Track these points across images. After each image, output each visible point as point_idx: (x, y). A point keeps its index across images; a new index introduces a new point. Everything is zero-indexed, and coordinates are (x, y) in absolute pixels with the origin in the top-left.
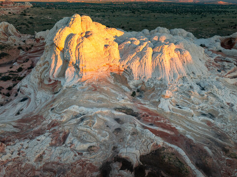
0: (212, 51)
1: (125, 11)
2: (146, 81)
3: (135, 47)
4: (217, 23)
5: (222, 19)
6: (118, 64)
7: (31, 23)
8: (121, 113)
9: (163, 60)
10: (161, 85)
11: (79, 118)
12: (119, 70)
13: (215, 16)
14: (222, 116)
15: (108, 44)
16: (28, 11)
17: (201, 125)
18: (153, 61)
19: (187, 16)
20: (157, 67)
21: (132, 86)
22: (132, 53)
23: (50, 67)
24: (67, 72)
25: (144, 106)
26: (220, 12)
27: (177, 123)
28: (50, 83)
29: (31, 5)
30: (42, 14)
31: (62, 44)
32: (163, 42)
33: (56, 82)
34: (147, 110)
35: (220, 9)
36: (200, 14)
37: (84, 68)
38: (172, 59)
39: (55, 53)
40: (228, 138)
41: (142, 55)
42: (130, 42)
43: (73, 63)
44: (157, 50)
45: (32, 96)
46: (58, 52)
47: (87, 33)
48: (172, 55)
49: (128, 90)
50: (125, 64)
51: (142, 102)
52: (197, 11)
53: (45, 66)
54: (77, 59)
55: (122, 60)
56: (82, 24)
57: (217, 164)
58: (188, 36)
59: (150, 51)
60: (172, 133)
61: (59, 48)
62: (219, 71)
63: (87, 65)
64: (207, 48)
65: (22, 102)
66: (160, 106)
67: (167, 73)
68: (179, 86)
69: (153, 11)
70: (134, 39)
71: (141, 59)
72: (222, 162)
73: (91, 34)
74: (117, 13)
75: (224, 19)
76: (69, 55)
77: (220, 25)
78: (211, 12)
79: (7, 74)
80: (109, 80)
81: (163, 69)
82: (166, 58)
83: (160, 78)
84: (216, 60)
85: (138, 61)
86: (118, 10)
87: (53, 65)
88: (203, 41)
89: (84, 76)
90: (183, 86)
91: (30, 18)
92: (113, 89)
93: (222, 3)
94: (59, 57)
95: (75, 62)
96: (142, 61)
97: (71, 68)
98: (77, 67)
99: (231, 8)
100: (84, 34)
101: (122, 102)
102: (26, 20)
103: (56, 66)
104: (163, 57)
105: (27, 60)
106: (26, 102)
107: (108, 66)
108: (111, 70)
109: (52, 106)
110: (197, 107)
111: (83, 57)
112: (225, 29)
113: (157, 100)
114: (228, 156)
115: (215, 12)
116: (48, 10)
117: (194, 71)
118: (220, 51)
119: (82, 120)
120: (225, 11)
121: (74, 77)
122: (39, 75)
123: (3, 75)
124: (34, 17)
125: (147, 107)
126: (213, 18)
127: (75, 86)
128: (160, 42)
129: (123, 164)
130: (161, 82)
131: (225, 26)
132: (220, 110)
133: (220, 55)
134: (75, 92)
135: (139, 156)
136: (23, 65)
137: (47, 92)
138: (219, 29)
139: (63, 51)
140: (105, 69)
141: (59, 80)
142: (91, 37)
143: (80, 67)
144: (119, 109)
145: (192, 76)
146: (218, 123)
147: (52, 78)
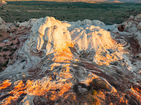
0: (114, 33)
1: (64, 7)
2: (85, 50)
3: (78, 33)
4: (115, 14)
5: (118, 12)
6: (71, 42)
7: (8, 15)
8: (76, 65)
9: (92, 40)
10: (92, 52)
11: (58, 69)
12: (72, 45)
13: (114, 10)
14: (120, 64)
15: (64, 32)
16: (4, 6)
17: (111, 69)
18: (87, 40)
19: (99, 10)
20: (90, 43)
21: (78, 53)
22: (77, 36)
23: (37, 44)
24: (47, 47)
25: (86, 62)
26: (116, 7)
27: (101, 68)
28: (38, 52)
29: (6, 3)
30: (13, 8)
31: (43, 33)
32: (91, 30)
33: (41, 52)
34: (88, 63)
35: (116, 6)
36: (106, 8)
37: (56, 45)
38: (96, 39)
39: (39, 37)
40: (122, 73)
41: (82, 37)
42: (75, 31)
43: (50, 42)
44: (89, 34)
45: (28, 59)
46: (41, 37)
47: (54, 26)
48: (96, 37)
49: (77, 55)
50: (74, 42)
51: (85, 60)
52: (104, 7)
53: (33, 43)
54: (52, 40)
55: (73, 40)
56: (51, 22)
57: (119, 83)
58: (101, 24)
59: (86, 35)
60: (100, 73)
61: (41, 35)
62: (118, 44)
63: (57, 43)
64: (111, 31)
65: (22, 63)
66: (93, 61)
67: (94, 46)
68: (100, 52)
69: (80, 7)
70: (77, 28)
71: (82, 39)
72: (120, 83)
73: (57, 27)
74: (59, 8)
75: (119, 12)
76: (48, 38)
77: (117, 15)
78: (111, 7)
79: (5, 48)
80: (68, 50)
81: (93, 44)
82: (94, 39)
83: (91, 48)
84: (116, 38)
85: (80, 40)
86: (59, 6)
87: (38, 43)
88: (109, 27)
89: (56, 48)
90: (102, 52)
91: (7, 11)
92: (70, 54)
93: (117, 2)
94: (42, 39)
95: (51, 42)
96: (82, 40)
97: (49, 45)
98: (52, 44)
99: (122, 5)
100: (53, 27)
101: (76, 60)
102: (4, 12)
103: (40, 44)
104: (92, 38)
105: (15, 39)
106: (25, 62)
107: (66, 43)
108: (68, 45)
109: (43, 63)
110: (109, 61)
111: (55, 39)
112: (119, 18)
113: (92, 59)
114: (123, 80)
115: (114, 7)
116: (17, 6)
117: (107, 44)
118: (118, 33)
119: (60, 69)
120: (119, 7)
121: (51, 49)
122: (30, 48)
123: (3, 48)
124: (9, 10)
125: (88, 62)
126: (113, 11)
127: (52, 54)
128: (90, 30)
129: (82, 86)
130: (92, 50)
131: (119, 16)
132: (119, 62)
133: (117, 35)
134: (53, 56)
135: (88, 83)
136: (13, 42)
137: (37, 57)
138: (116, 18)
139: (44, 36)
140: (65, 45)
141: (43, 51)
142: (57, 29)
143: (54, 44)
144: (75, 63)
145: (106, 46)
146: (118, 68)
147: (38, 50)
